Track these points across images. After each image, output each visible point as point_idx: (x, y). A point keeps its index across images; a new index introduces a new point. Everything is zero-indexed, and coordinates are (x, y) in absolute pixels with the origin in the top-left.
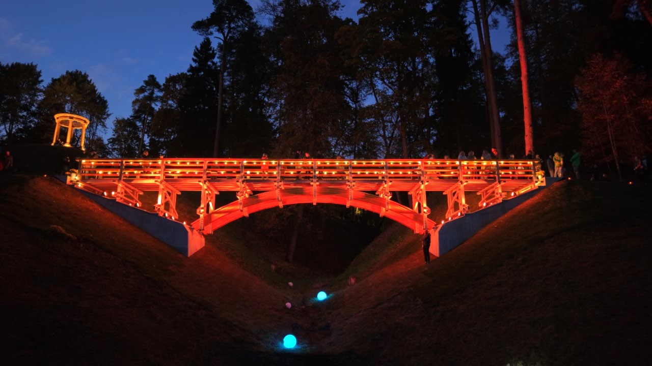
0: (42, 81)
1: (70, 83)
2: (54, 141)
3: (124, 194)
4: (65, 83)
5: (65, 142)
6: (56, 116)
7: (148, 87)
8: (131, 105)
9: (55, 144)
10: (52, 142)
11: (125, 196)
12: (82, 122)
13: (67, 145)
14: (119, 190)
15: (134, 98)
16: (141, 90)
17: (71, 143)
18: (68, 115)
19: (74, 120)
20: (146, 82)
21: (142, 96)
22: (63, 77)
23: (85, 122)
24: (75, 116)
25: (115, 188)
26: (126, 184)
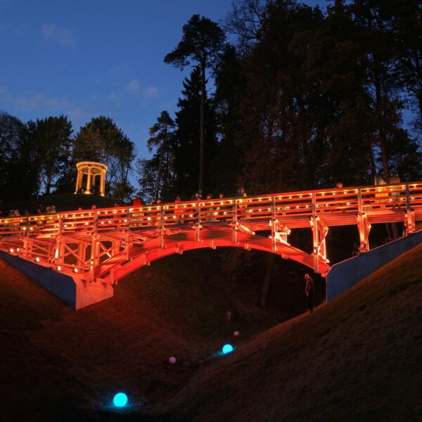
0: (72, 131)
1: (94, 130)
2: (77, 189)
3: (32, 249)
4: (90, 130)
5: (85, 190)
6: (78, 165)
7: (162, 124)
8: (147, 144)
9: (78, 192)
10: (75, 191)
11: (33, 251)
12: (100, 168)
13: (88, 193)
14: (25, 246)
15: (149, 137)
16: (155, 129)
17: (91, 190)
18: (86, 163)
19: (93, 167)
20: (159, 120)
21: (157, 134)
22: (89, 126)
23: (103, 168)
24: (93, 163)
25: (21, 245)
26: (33, 240)
